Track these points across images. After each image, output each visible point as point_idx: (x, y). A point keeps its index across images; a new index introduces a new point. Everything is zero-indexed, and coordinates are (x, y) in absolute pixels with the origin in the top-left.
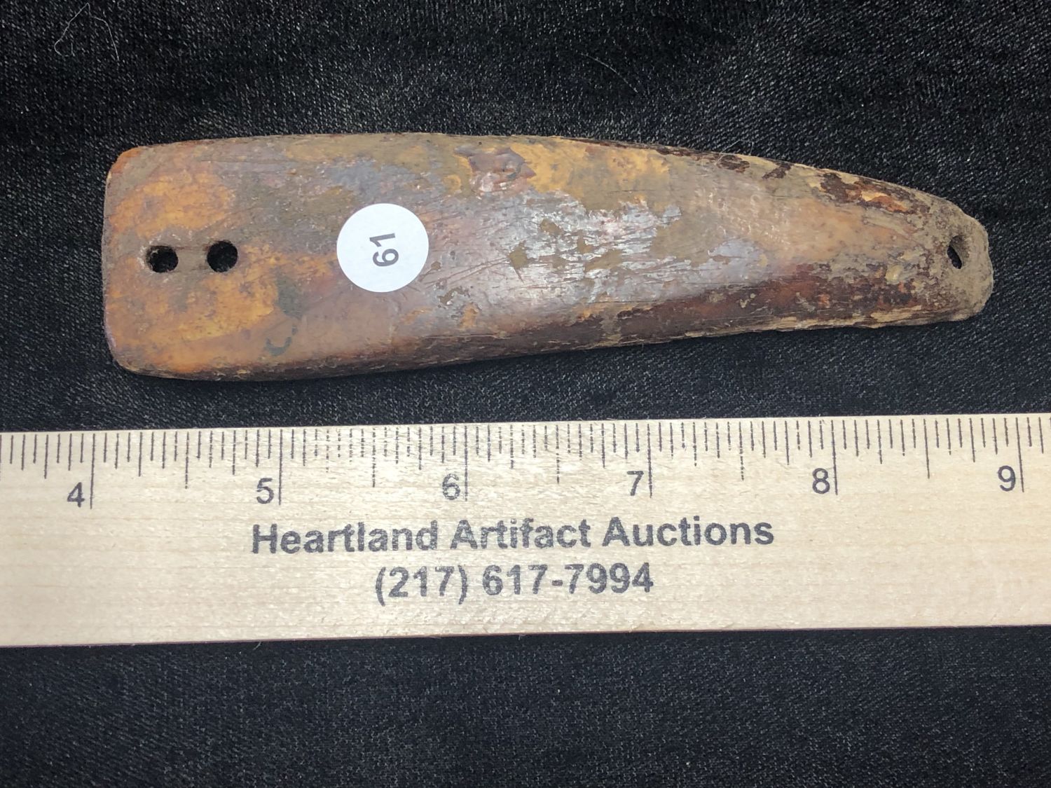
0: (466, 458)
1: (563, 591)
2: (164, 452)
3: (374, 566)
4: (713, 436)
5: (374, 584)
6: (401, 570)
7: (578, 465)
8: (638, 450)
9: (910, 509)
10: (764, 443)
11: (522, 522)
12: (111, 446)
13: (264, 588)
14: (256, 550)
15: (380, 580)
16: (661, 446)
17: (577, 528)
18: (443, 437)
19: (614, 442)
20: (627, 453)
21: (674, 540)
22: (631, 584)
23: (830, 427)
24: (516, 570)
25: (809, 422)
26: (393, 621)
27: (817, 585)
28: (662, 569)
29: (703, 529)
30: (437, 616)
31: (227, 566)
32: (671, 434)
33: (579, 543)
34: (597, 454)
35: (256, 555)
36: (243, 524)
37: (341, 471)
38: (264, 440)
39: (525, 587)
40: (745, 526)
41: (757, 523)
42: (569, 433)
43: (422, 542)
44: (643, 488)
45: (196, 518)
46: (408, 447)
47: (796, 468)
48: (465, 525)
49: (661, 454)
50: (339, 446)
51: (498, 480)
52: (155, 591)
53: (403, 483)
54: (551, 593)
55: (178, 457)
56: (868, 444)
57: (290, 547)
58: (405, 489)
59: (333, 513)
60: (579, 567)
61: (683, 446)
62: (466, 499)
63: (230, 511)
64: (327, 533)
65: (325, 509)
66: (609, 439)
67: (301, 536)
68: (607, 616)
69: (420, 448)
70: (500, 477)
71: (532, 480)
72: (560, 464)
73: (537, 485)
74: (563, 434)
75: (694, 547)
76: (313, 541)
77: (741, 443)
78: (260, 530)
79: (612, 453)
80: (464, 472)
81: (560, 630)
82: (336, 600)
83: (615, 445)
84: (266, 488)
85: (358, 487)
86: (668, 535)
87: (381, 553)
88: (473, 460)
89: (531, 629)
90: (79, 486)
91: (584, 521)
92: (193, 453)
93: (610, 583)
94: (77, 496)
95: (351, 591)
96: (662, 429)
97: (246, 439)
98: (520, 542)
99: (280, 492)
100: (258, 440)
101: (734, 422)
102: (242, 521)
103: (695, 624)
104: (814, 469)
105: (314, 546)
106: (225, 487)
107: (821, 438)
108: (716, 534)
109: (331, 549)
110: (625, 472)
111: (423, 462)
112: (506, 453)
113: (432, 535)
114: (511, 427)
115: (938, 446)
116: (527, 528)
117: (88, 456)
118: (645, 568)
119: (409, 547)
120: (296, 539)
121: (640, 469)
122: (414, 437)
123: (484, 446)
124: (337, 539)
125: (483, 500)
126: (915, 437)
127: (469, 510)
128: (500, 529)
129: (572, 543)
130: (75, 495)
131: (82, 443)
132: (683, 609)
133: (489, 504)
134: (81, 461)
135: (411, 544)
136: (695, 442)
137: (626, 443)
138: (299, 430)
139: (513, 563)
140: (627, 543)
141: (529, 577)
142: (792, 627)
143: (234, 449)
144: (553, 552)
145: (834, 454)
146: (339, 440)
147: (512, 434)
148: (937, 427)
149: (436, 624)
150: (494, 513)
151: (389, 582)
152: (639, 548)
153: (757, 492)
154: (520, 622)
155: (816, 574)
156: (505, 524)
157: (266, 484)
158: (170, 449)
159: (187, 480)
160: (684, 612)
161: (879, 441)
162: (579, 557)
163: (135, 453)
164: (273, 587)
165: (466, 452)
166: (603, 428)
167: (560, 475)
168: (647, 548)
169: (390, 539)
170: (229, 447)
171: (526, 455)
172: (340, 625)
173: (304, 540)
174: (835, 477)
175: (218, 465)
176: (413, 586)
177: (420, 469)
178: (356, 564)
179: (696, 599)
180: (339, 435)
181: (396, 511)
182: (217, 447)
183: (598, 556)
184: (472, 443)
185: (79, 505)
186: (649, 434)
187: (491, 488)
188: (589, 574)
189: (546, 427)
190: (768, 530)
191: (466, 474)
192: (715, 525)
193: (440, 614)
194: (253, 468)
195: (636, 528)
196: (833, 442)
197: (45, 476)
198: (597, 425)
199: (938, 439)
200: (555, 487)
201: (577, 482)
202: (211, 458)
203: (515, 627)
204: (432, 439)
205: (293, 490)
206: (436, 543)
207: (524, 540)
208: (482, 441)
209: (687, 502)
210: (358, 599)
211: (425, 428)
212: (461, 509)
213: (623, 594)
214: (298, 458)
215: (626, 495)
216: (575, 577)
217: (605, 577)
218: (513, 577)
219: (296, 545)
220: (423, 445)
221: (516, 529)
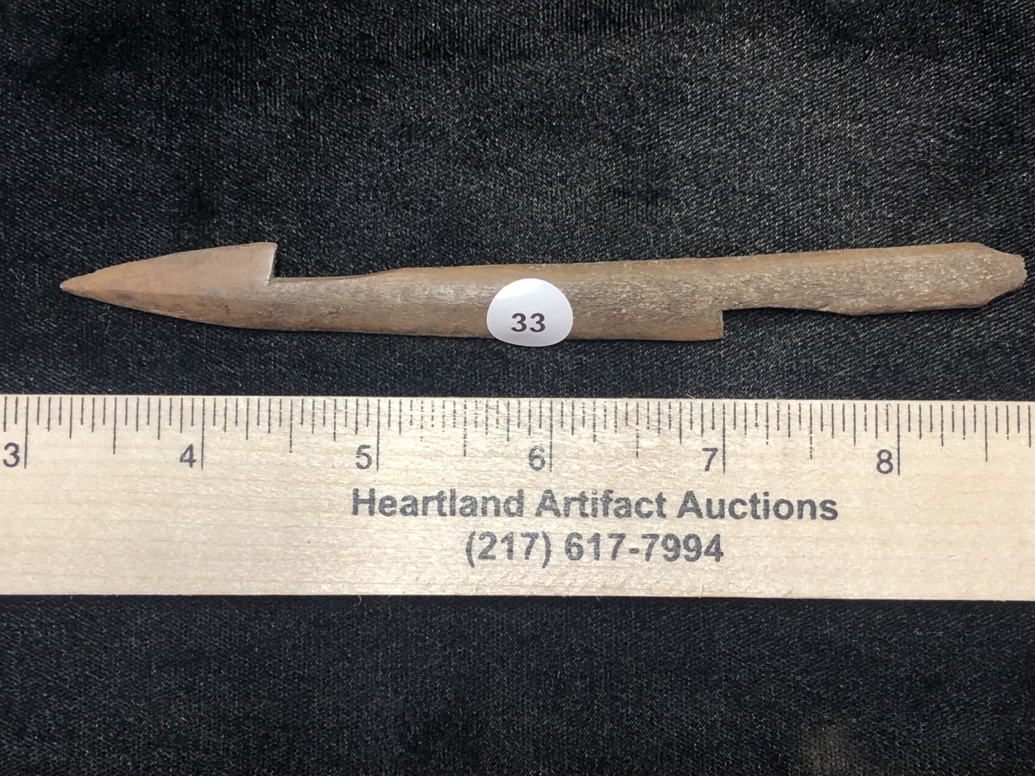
0: (551, 432)
1: (639, 559)
2: (269, 418)
3: (465, 530)
4: (785, 416)
5: (465, 547)
6: (488, 534)
7: (657, 440)
8: (713, 428)
9: (967, 491)
10: (833, 424)
11: (602, 492)
12: (220, 412)
13: (363, 547)
14: (355, 512)
15: (470, 544)
16: (735, 424)
17: (654, 500)
18: (530, 410)
19: (691, 419)
20: (703, 431)
21: (744, 514)
22: (702, 554)
23: (896, 410)
24: (596, 538)
25: (876, 406)
26: (481, 581)
27: (877, 559)
28: (732, 540)
29: (772, 504)
30: (522, 578)
31: (328, 526)
32: (746, 414)
33: (655, 514)
34: (675, 431)
35: (355, 517)
36: (343, 488)
37: (434, 440)
38: (363, 409)
39: (603, 553)
40: (811, 503)
41: (823, 500)
42: (648, 410)
43: (509, 509)
44: (717, 464)
45: (300, 481)
46: (497, 420)
47: (862, 449)
48: (549, 495)
49: (735, 432)
50: (433, 417)
51: (581, 453)
52: (263, 548)
53: (492, 453)
54: (628, 560)
55: (282, 423)
56: (931, 428)
57: (387, 510)
58: (494, 459)
59: (427, 480)
60: (655, 537)
61: (756, 425)
62: (551, 471)
63: (331, 475)
64: (422, 499)
65: (419, 475)
66: (686, 417)
67: (397, 500)
68: (679, 583)
69: (508, 420)
70: (583, 450)
71: (613, 454)
72: (640, 440)
73: (617, 458)
74: (643, 411)
75: (763, 521)
76: (409, 505)
77: (811, 424)
78: (359, 494)
79: (689, 430)
80: (549, 445)
81: (636, 594)
82: (429, 560)
83: (691, 423)
84: (365, 454)
85: (451, 456)
86: (739, 509)
87: (471, 518)
88: (558, 433)
89: (609, 593)
90: (191, 448)
91: (661, 494)
92: (297, 419)
93: (683, 552)
94: (188, 457)
95: (444, 553)
96: (737, 408)
97: (346, 407)
98: (600, 512)
99: (378, 459)
100: (357, 408)
101: (806, 403)
102: (343, 485)
103: (761, 592)
104: (877, 451)
105: (409, 510)
106: (327, 452)
107: (887, 421)
108: (784, 509)
109: (425, 513)
110: (700, 449)
111: (511, 434)
112: (589, 427)
113: (518, 503)
114: (594, 403)
115: (997, 431)
116: (607, 499)
117: (198, 420)
118: (716, 540)
119: (497, 513)
120: (392, 503)
121: (715, 446)
122: (503, 409)
123: (568, 420)
124: (430, 504)
125: (566, 472)
126: (975, 423)
127: (553, 481)
128: (582, 499)
129: (649, 515)
130: (187, 456)
131: (193, 408)
132: (749, 579)
133: (572, 476)
134: (192, 425)
135: (499, 511)
136: (767, 422)
137: (702, 421)
138: (395, 401)
139: (593, 531)
140: (700, 515)
141: (607, 545)
142: (851, 598)
143: (335, 417)
144: (630, 521)
145: (899, 436)
146: (433, 411)
147: (595, 409)
148: (997, 413)
149: (521, 585)
150: (576, 484)
151: (479, 546)
152: (712, 520)
153: (825, 471)
154: (599, 586)
155: (876, 549)
156: (586, 494)
157: (365, 451)
158: (275, 416)
159: (291, 445)
160: (751, 581)
161: (942, 425)
162: (655, 527)
163: (242, 418)
164: (371, 547)
165: (551, 426)
166: (681, 406)
167: (639, 450)
168: (718, 521)
169: (480, 505)
170: (330, 414)
171: (608, 431)
172: (433, 584)
173: (400, 504)
174: (899, 459)
175: (320, 431)
176: (500, 550)
177: (508, 440)
178: (448, 528)
179: (763, 569)
180: (433, 406)
181: (485, 479)
182: (319, 414)
183: (673, 527)
184: (556, 417)
185: (191, 466)
186: (724, 413)
187: (574, 460)
188: (664, 544)
189: (627, 404)
190: (833, 507)
191: (551, 447)
192: (783, 501)
193: (525, 576)
194: (352, 435)
195: (709, 501)
196: (898, 425)
197: (159, 437)
198: (675, 402)
199: (997, 425)
200: (634, 461)
201: (655, 457)
202: (313, 424)
203: (594, 590)
204: (519, 412)
205: (389, 457)
206: (522, 511)
207: (604, 511)
208: (567, 416)
209: (759, 478)
210: (449, 560)
211: (513, 401)
212: (545, 480)
213: (695, 563)
214: (395, 427)
215: (701, 470)
216: (651, 546)
217: (679, 546)
218: (593, 544)
219: (393, 509)
220: (511, 418)
221: (597, 499)
